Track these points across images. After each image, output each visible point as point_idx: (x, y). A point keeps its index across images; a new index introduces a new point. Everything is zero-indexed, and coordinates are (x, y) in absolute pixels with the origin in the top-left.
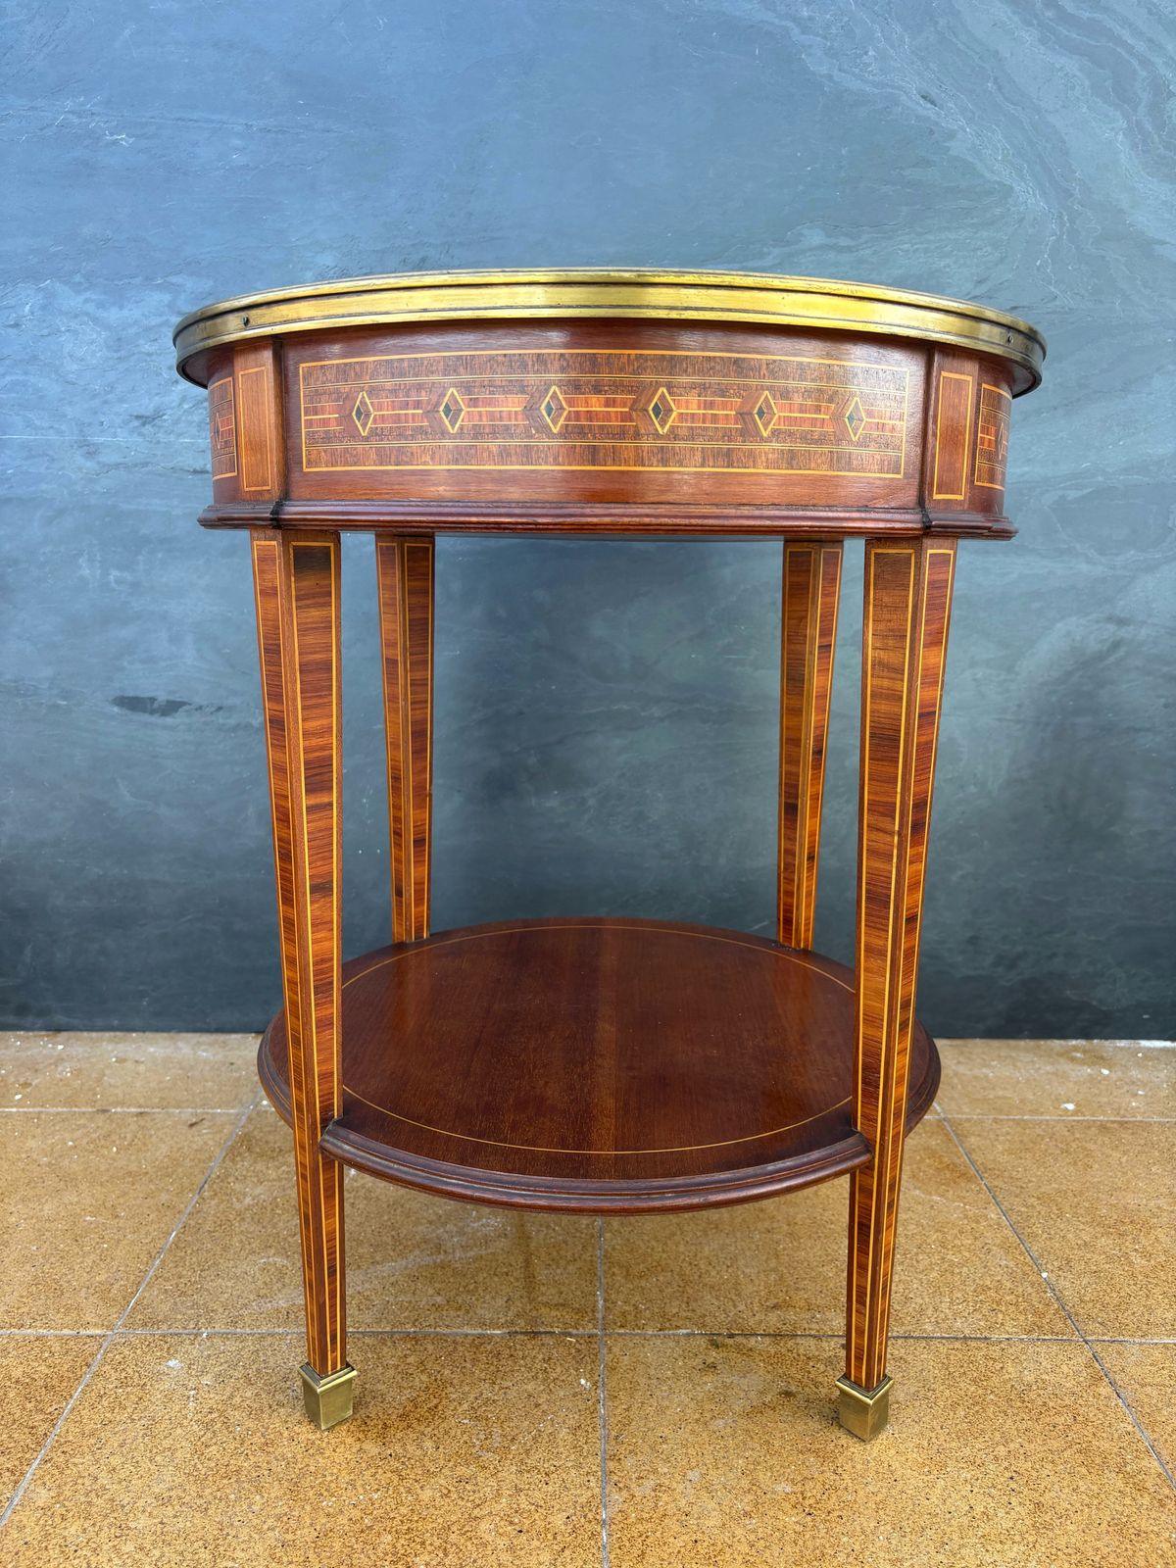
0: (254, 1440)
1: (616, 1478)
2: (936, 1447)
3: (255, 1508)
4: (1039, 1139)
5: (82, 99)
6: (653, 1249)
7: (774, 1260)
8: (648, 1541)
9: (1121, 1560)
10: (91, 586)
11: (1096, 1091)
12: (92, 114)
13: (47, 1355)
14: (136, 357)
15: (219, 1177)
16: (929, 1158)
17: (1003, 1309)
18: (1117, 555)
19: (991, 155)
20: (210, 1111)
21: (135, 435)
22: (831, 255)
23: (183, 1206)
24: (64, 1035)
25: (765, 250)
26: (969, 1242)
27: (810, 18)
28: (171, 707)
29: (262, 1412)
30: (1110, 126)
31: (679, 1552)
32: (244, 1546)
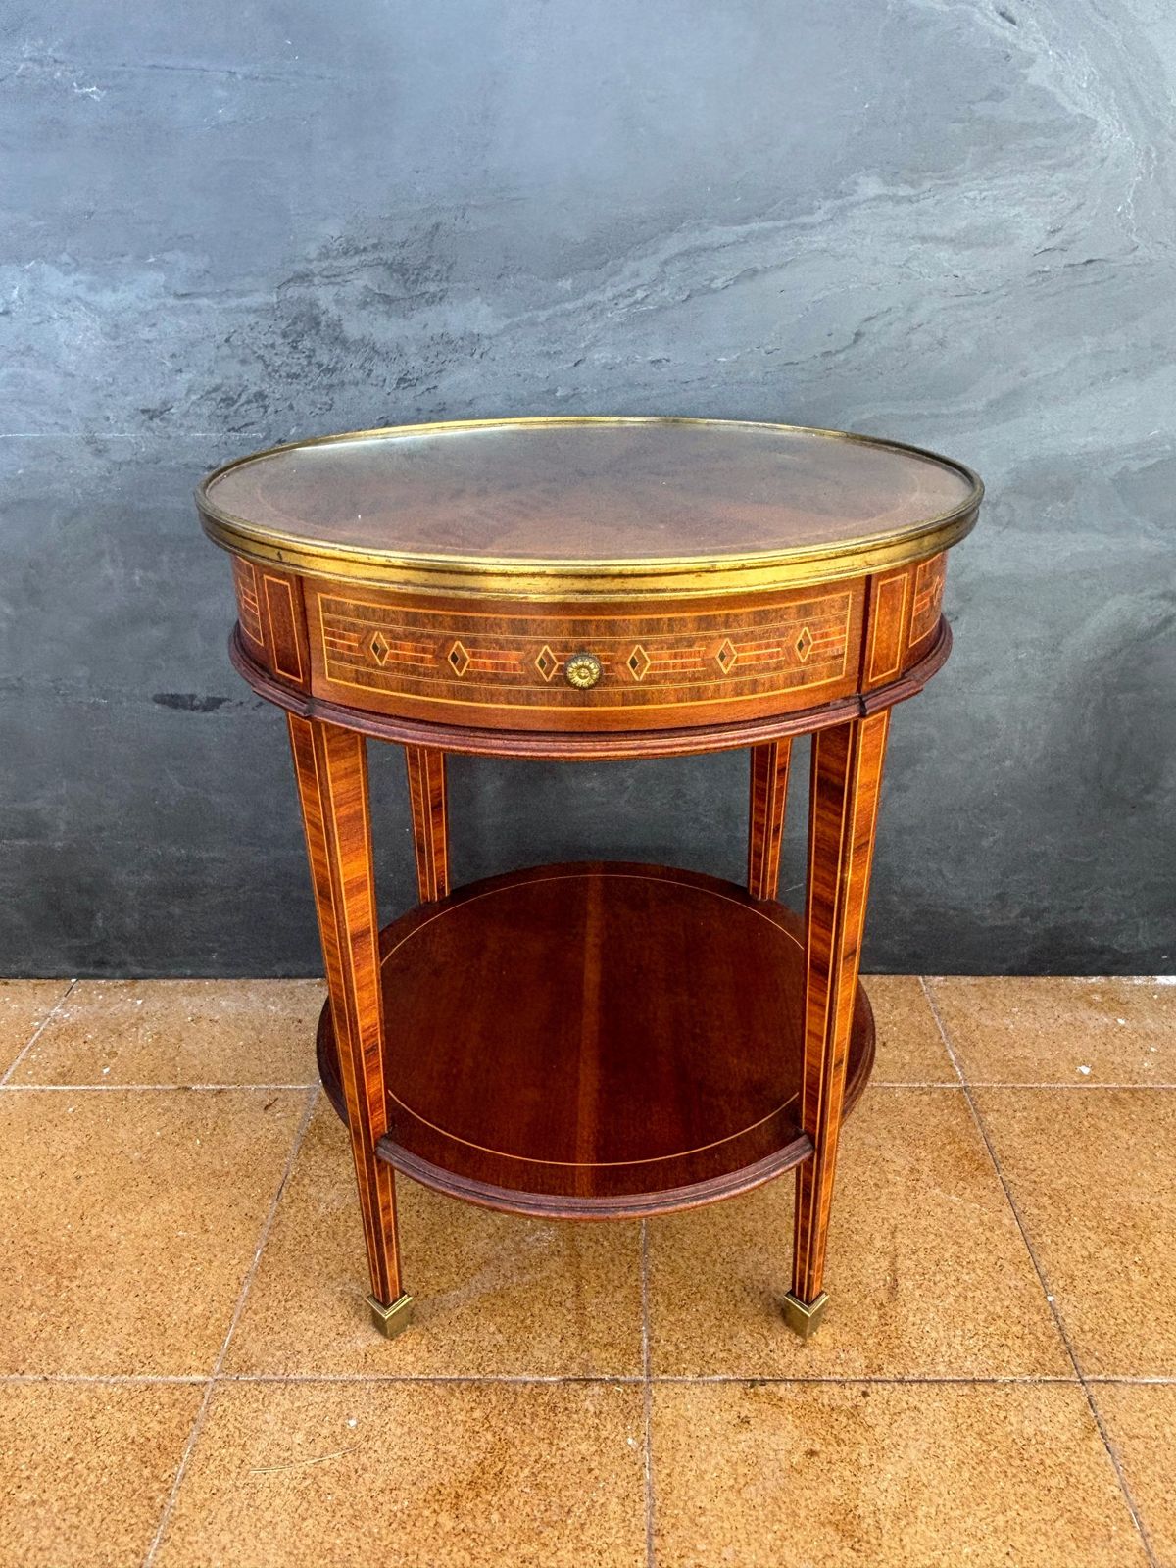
4: (1054, 1115)
5: (41, 43)
10: (116, 586)
11: (1111, 1048)
13: (157, 1408)
14: (135, 344)
15: (294, 1177)
16: (950, 1143)
19: (1074, 83)
20: (282, 1086)
21: (144, 430)
23: (264, 1216)
24: (142, 984)
25: (816, 203)
26: (984, 1257)
28: (212, 704)
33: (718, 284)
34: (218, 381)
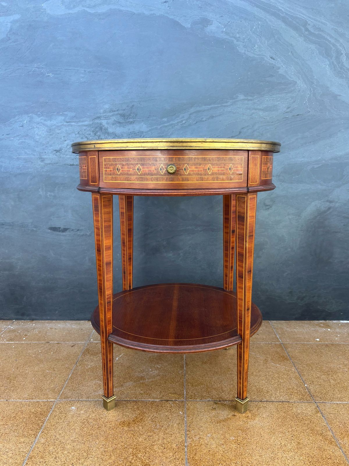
0: (96, 426)
1: (189, 436)
2: (273, 429)
3: (97, 443)
4: (308, 349)
5: (39, 64)
6: (199, 379)
7: (232, 382)
8: (197, 451)
9: (319, 456)
10: (42, 197)
11: (326, 335)
12: (42, 68)
13: (40, 406)
14: (55, 134)
15: (81, 360)
16: (277, 354)
17: (294, 394)
18: (329, 183)
19: (290, 73)
20: (77, 342)
21: (54, 155)
22: (246, 102)
23: (72, 368)
24: (35, 321)
25: (228, 101)
26: (286, 377)
27: (239, 37)
28: (65, 230)
29: (97, 420)
30: (324, 63)
31: (205, 453)
32: (95, 452)
33: (204, 119)
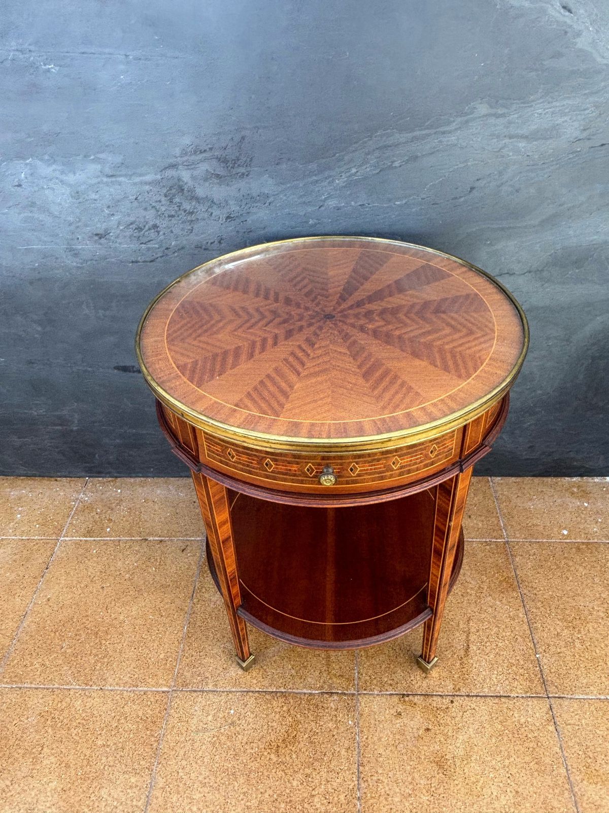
1: (363, 776)
4: (548, 558)
5: (21, 41)
8: (374, 809)
10: (91, 318)
11: (580, 520)
12: (30, 51)
15: (199, 589)
16: (497, 573)
17: (518, 678)
20: (189, 539)
21: (97, 244)
23: (186, 609)
24: (119, 480)
25: (452, 119)
26: (509, 634)
33: (396, 164)
34: (133, 219)
